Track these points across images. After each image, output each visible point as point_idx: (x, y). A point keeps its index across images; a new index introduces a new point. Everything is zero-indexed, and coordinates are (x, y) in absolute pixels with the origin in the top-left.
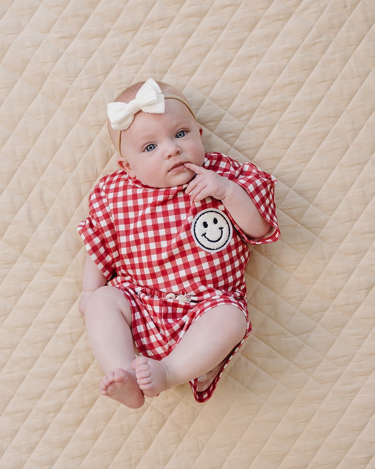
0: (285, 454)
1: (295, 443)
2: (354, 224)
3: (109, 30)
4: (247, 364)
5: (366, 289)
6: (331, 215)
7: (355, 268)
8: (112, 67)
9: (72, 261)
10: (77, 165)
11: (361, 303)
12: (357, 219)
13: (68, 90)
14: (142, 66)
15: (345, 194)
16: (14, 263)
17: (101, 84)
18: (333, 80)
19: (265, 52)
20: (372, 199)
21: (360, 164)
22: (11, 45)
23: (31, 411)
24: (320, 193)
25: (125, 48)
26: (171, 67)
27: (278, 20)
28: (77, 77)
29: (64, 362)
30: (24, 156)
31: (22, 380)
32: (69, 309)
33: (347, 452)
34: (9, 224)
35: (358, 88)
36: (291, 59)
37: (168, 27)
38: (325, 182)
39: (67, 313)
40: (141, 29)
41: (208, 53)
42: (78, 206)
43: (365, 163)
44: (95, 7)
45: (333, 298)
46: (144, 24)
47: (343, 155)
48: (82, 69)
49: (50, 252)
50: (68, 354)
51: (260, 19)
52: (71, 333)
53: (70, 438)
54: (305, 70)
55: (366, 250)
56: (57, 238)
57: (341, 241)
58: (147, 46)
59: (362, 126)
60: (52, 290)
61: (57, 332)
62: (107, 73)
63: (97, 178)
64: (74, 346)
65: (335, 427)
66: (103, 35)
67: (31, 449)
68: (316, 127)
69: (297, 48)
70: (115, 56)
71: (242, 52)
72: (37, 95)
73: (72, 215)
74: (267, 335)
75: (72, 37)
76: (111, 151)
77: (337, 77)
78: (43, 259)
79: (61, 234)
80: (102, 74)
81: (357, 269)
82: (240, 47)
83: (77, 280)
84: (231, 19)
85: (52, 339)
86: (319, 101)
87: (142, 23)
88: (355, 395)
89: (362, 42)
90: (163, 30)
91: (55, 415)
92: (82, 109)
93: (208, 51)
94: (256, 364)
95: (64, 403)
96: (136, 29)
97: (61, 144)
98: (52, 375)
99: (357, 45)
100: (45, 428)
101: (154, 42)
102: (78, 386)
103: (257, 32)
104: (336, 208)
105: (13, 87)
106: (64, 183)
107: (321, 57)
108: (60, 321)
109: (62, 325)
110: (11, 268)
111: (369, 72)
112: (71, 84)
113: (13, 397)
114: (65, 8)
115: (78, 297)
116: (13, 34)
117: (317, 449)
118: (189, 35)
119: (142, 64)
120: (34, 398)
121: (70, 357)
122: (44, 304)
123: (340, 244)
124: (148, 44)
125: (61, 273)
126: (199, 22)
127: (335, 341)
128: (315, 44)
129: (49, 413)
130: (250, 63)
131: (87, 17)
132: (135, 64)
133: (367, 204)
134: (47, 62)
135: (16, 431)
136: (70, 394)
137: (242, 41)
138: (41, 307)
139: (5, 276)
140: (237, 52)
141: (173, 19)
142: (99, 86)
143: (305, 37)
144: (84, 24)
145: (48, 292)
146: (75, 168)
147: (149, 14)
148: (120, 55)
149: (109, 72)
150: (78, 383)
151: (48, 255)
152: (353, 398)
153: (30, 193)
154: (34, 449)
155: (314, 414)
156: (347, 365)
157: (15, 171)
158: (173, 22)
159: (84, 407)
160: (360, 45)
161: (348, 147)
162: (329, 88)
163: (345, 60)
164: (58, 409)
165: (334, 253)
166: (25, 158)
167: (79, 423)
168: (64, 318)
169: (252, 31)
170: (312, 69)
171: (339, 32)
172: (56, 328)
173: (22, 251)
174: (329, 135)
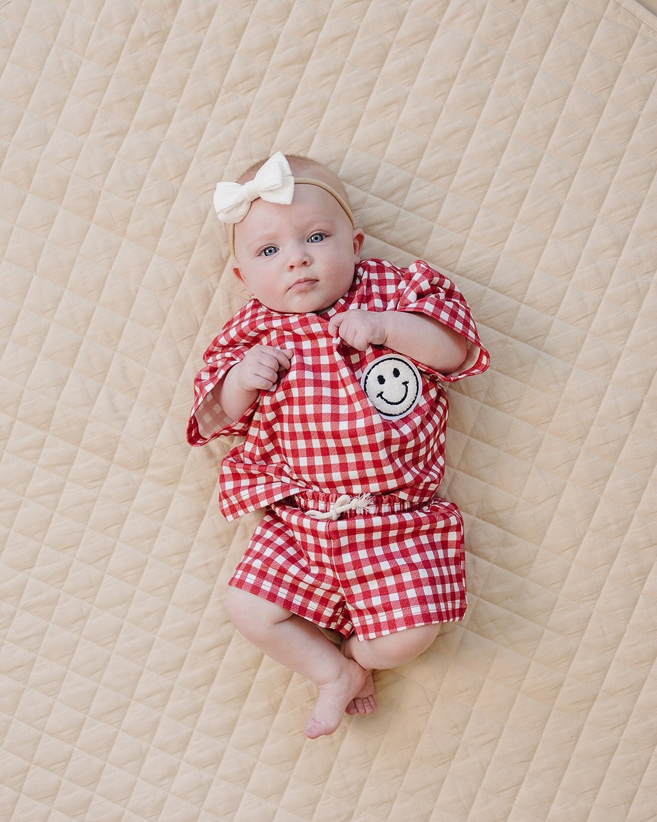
0: (560, 686)
1: (570, 665)
2: (592, 320)
3: (174, 110)
4: (474, 562)
5: (631, 413)
6: (555, 314)
7: (606, 387)
8: (188, 163)
9: (187, 459)
10: (165, 317)
11: (626, 437)
12: (595, 312)
13: (131, 209)
14: (231, 153)
15: (570, 279)
16: (104, 477)
17: (178, 191)
18: (518, 113)
19: (408, 93)
20: (611, 277)
21: (583, 229)
22: (38, 162)
23: (171, 689)
24: (531, 285)
25: (201, 132)
26: (274, 145)
27: (418, 42)
28: (141, 188)
29: (205, 608)
30: (88, 319)
31: (149, 646)
32: (196, 529)
33: (652, 664)
34: (87, 422)
35: (558, 116)
36: (448, 96)
37: (259, 87)
38: (536, 267)
39: (195, 536)
40: (220, 99)
41: (324, 113)
42: (180, 376)
43: (591, 226)
44: (148, 82)
45: (583, 437)
46: (223, 91)
47: (555, 220)
48: (145, 176)
49: (152, 451)
50: (209, 595)
51: (390, 47)
52: (206, 565)
53: (237, 719)
54: (472, 107)
55: (619, 356)
56: (159, 429)
57: (578, 351)
58: (233, 123)
59: (576, 173)
60: (166, 507)
61: (186, 566)
62: (183, 174)
63: (199, 329)
64: (215, 582)
65: (625, 630)
66: (167, 119)
67: (183, 745)
68: (506, 188)
69: (455, 78)
70: (190, 147)
71: (373, 100)
72: (88, 227)
73: (174, 391)
74: (495, 512)
75: (123, 132)
76: (212, 286)
77: (522, 107)
78: (143, 463)
79: (163, 423)
80: (177, 177)
81: (610, 388)
82: (369, 95)
83: (199, 485)
84: (347, 56)
85: (180, 579)
86: (502, 149)
87: (220, 90)
88: (646, 578)
89: (550, 47)
90: (252, 93)
91: (208, 690)
92: (157, 233)
93: (323, 111)
94: (487, 559)
95: (218, 669)
96: (212, 100)
97: (137, 291)
98: (192, 631)
99: (544, 53)
100: (197, 710)
101: (243, 114)
102: (233, 640)
103: (390, 66)
104: (560, 303)
105: (52, 223)
106: (153, 346)
107: (493, 83)
108: (187, 550)
109: (192, 555)
110: (101, 486)
111: (570, 90)
112: (135, 200)
113: (141, 673)
114: (105, 92)
115: (206, 510)
116: (39, 146)
117: (606, 668)
118: (292, 93)
119: (232, 149)
120: (173, 670)
121: (213, 600)
122: (159, 529)
123: (577, 355)
124: (235, 118)
125: (174, 480)
126: (303, 71)
127: (599, 501)
128: (480, 65)
129: (198, 687)
130: (390, 113)
131: (139, 99)
132: (221, 152)
133: (605, 286)
134: (94, 176)
135: (157, 722)
136: (223, 654)
137: (370, 85)
138: (155, 535)
139: (95, 500)
140: (366, 102)
141: (262, 74)
142: (175, 195)
143: (463, 59)
144: (136, 109)
145: (161, 511)
146: (164, 321)
147: (228, 75)
148: (198, 144)
149: (186, 171)
150: (232, 636)
151: (151, 456)
152: (644, 583)
153: (107, 371)
154: (187, 744)
155: (590, 617)
156: (625, 534)
157: (80, 344)
158: (265, 79)
159: (248, 669)
160: (548, 53)
161: (560, 207)
162: (514, 126)
163: (530, 79)
164: (210, 680)
165: (571, 369)
166: (90, 322)
167: (244, 694)
168: (192, 544)
169: (383, 66)
170: (483, 103)
171: (512, 39)
172: (183, 562)
173: (112, 459)
174: (528, 195)
